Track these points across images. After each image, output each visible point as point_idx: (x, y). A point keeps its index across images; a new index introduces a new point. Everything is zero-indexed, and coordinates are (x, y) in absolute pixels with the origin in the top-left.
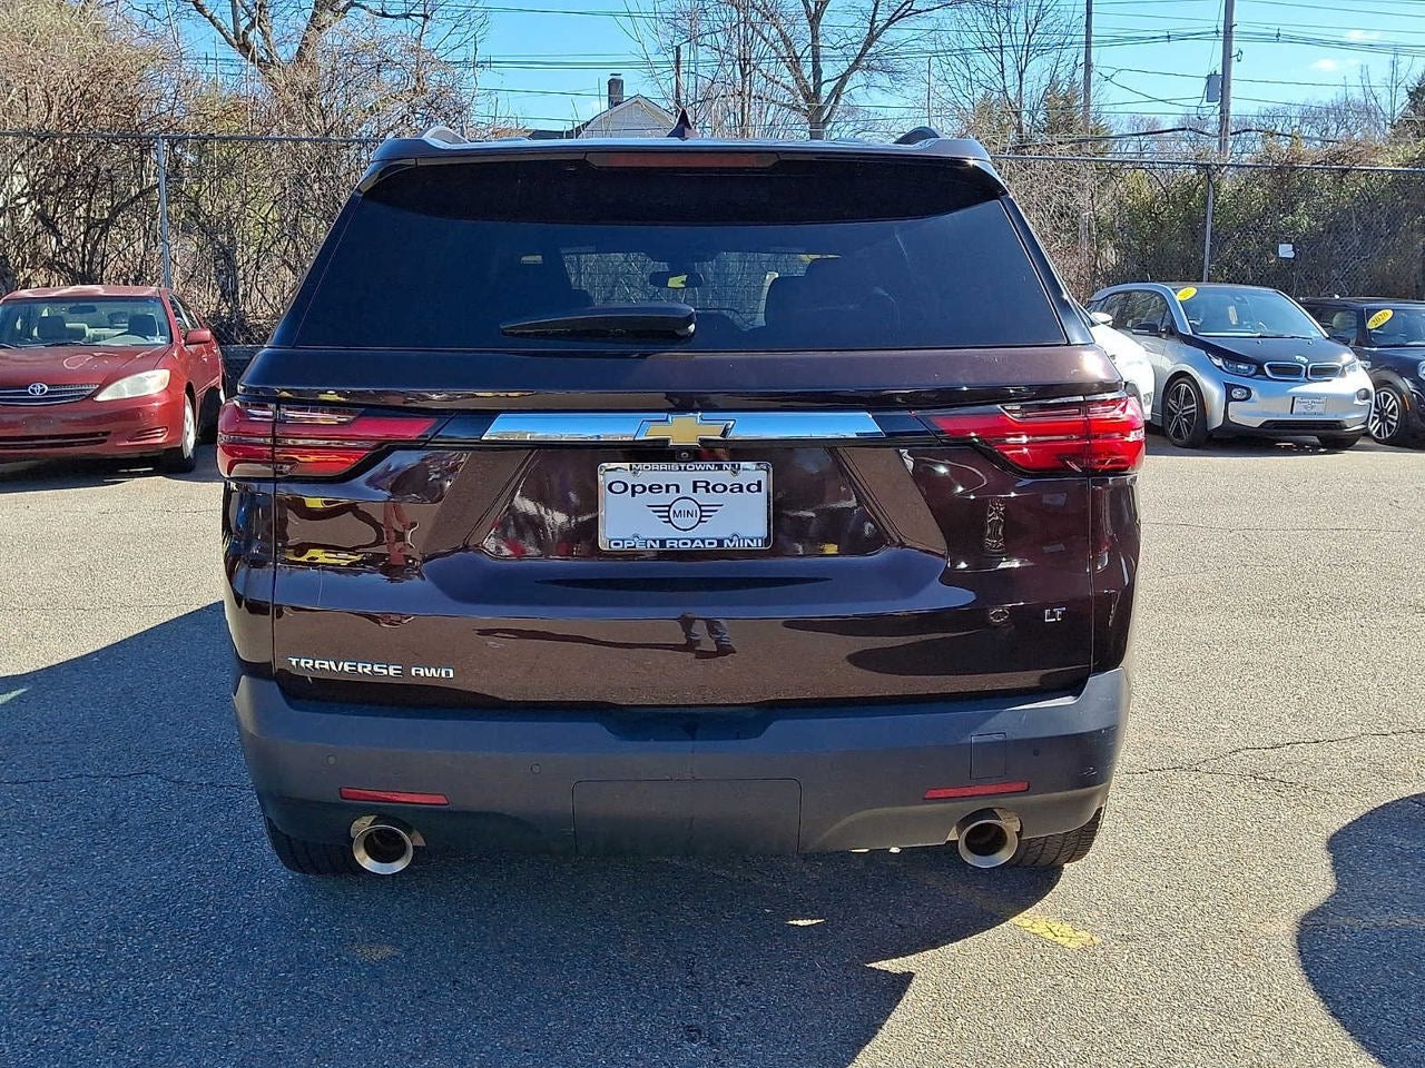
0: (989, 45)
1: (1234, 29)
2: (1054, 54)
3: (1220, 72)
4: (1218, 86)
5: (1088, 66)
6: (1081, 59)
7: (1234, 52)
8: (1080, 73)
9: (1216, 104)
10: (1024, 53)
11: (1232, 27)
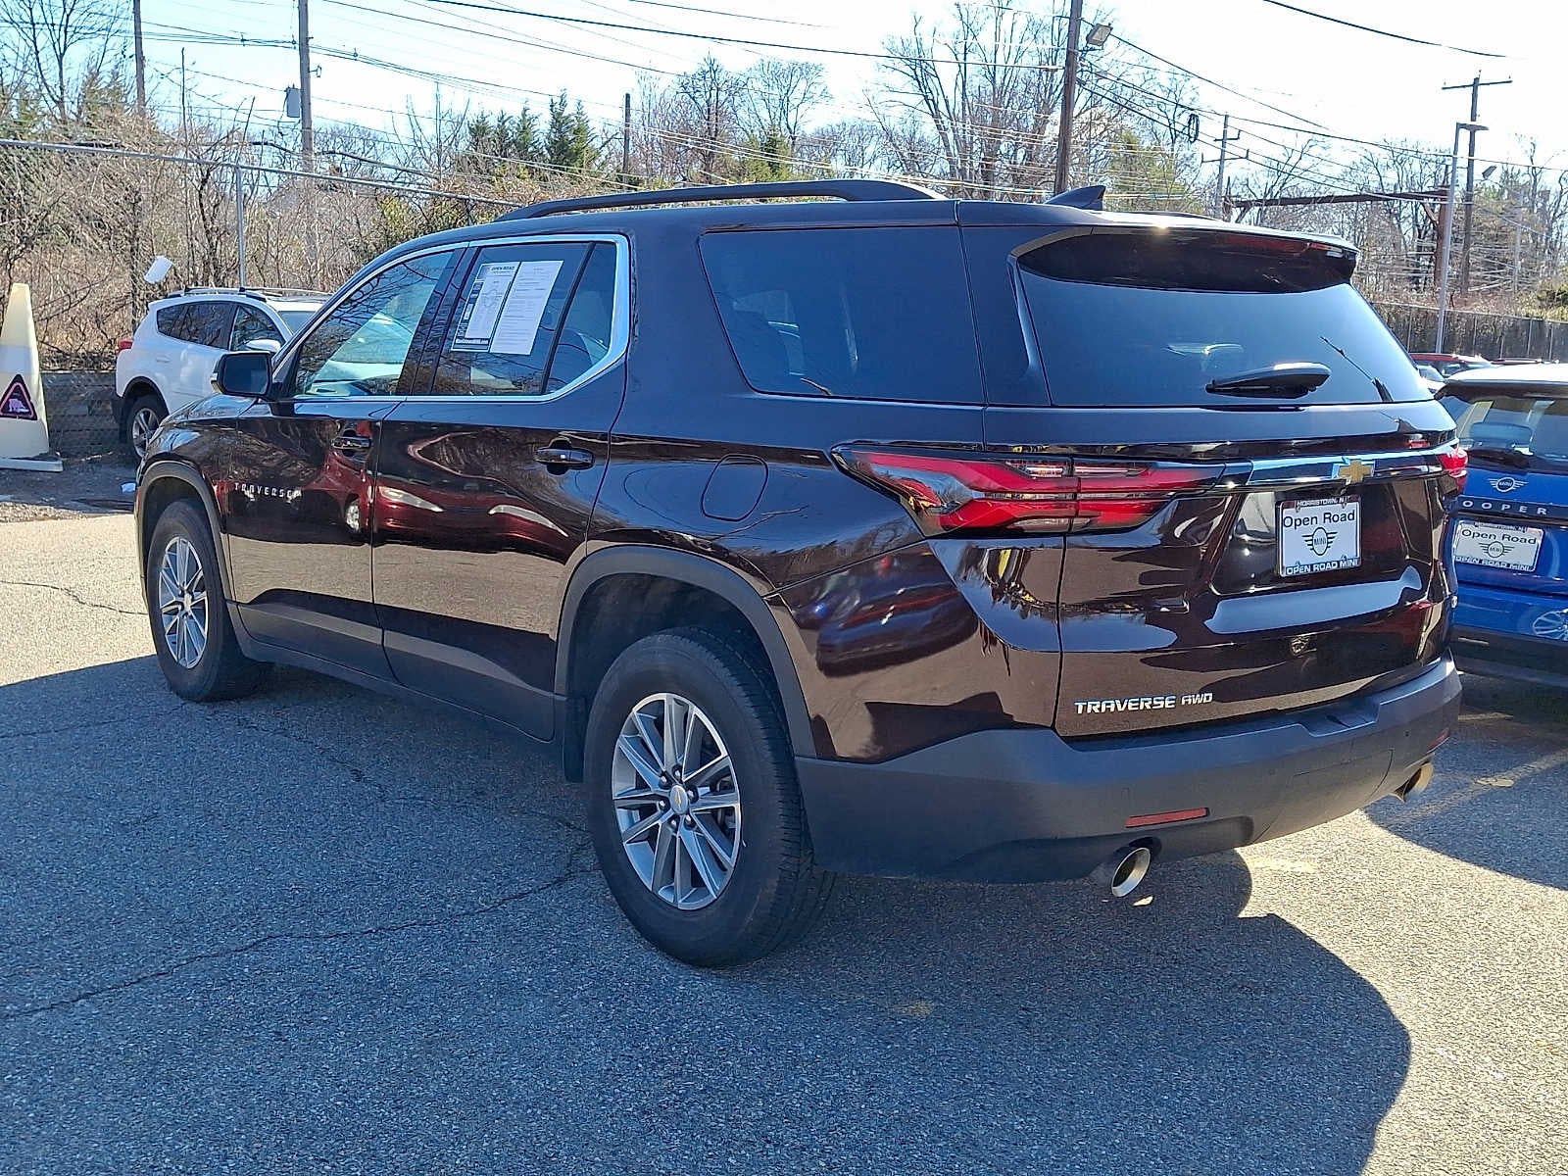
0: (16, 18)
1: (310, 42)
2: (100, 41)
3: (298, 86)
4: (299, 100)
5: (140, 59)
6: (131, 50)
7: (312, 67)
8: (131, 67)
9: (297, 120)
10: (62, 33)
11: (307, 39)
